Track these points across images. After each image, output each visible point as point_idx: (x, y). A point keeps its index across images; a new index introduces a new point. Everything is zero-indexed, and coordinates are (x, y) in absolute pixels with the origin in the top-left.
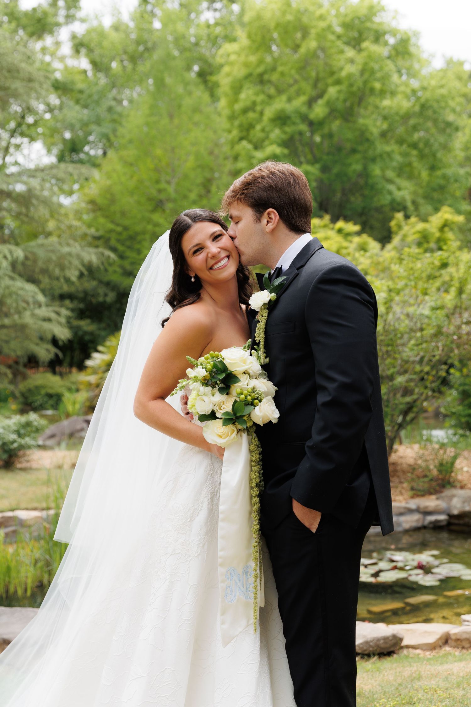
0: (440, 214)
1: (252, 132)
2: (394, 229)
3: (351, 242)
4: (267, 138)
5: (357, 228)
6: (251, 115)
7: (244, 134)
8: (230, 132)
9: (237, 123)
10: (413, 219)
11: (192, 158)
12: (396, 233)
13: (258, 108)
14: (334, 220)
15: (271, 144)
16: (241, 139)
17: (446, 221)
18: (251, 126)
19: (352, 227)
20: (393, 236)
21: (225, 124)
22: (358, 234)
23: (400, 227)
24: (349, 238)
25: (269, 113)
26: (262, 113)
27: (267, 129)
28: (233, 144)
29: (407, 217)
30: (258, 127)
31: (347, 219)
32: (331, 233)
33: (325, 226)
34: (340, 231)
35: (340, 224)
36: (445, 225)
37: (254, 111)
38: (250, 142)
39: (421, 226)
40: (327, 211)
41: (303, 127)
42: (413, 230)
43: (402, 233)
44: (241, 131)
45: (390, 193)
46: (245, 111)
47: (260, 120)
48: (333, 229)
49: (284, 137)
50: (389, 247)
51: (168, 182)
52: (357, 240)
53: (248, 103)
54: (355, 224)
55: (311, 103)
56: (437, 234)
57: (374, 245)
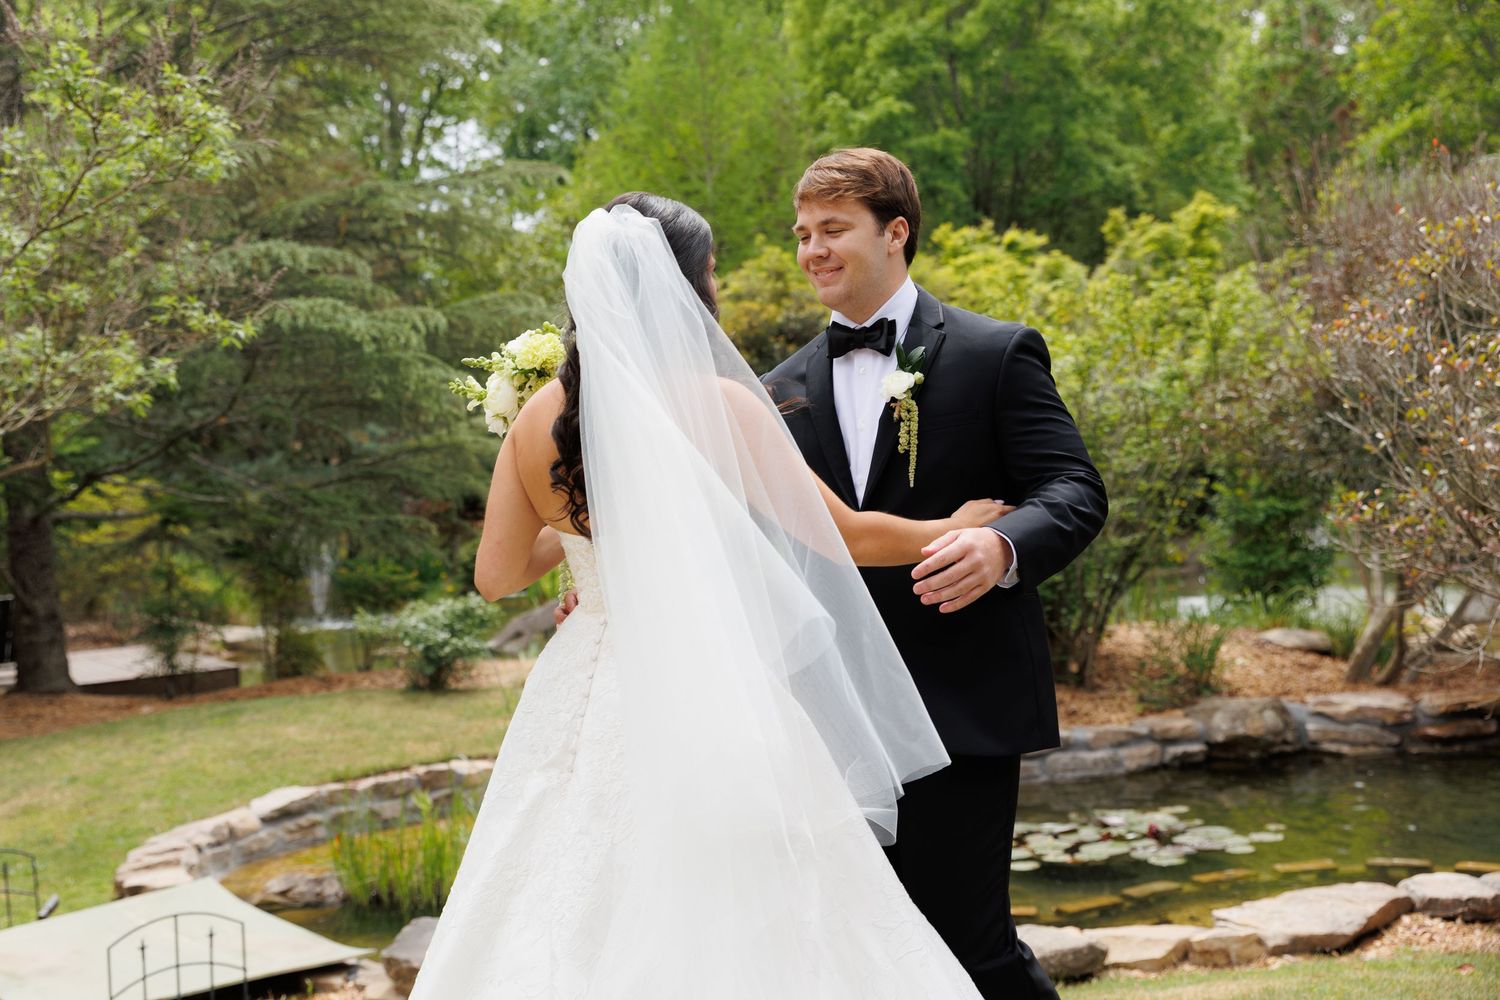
0: (1192, 207)
1: (847, 80)
2: (1110, 237)
3: (1032, 265)
4: (875, 87)
5: (1042, 240)
6: (844, 48)
7: (834, 82)
8: (806, 81)
9: (820, 64)
10: (1144, 219)
11: (740, 132)
12: (1113, 245)
13: (857, 35)
14: (999, 230)
15: (885, 95)
16: (828, 91)
17: (1205, 217)
18: (846, 69)
19: (1032, 240)
20: (1109, 250)
21: (800, 70)
22: (1045, 249)
23: (1119, 233)
24: (1030, 259)
25: (876, 45)
26: (863, 43)
27: (875, 73)
28: (813, 102)
29: (1133, 214)
30: (859, 71)
31: (1024, 225)
32: (995, 252)
33: (985, 240)
34: (1012, 247)
35: (1012, 235)
36: (1202, 226)
37: (850, 41)
38: (845, 95)
39: (1157, 230)
40: (988, 213)
41: (941, 66)
42: (1144, 239)
43: (1124, 243)
44: (828, 79)
45: (1102, 172)
46: (833, 41)
47: (860, 58)
48: (999, 244)
49: (905, 83)
50: (1102, 270)
51: (702, 179)
52: (1042, 260)
53: (839, 27)
54: (1039, 233)
55: (950, 20)
56: (1190, 243)
57: (1074, 269)
